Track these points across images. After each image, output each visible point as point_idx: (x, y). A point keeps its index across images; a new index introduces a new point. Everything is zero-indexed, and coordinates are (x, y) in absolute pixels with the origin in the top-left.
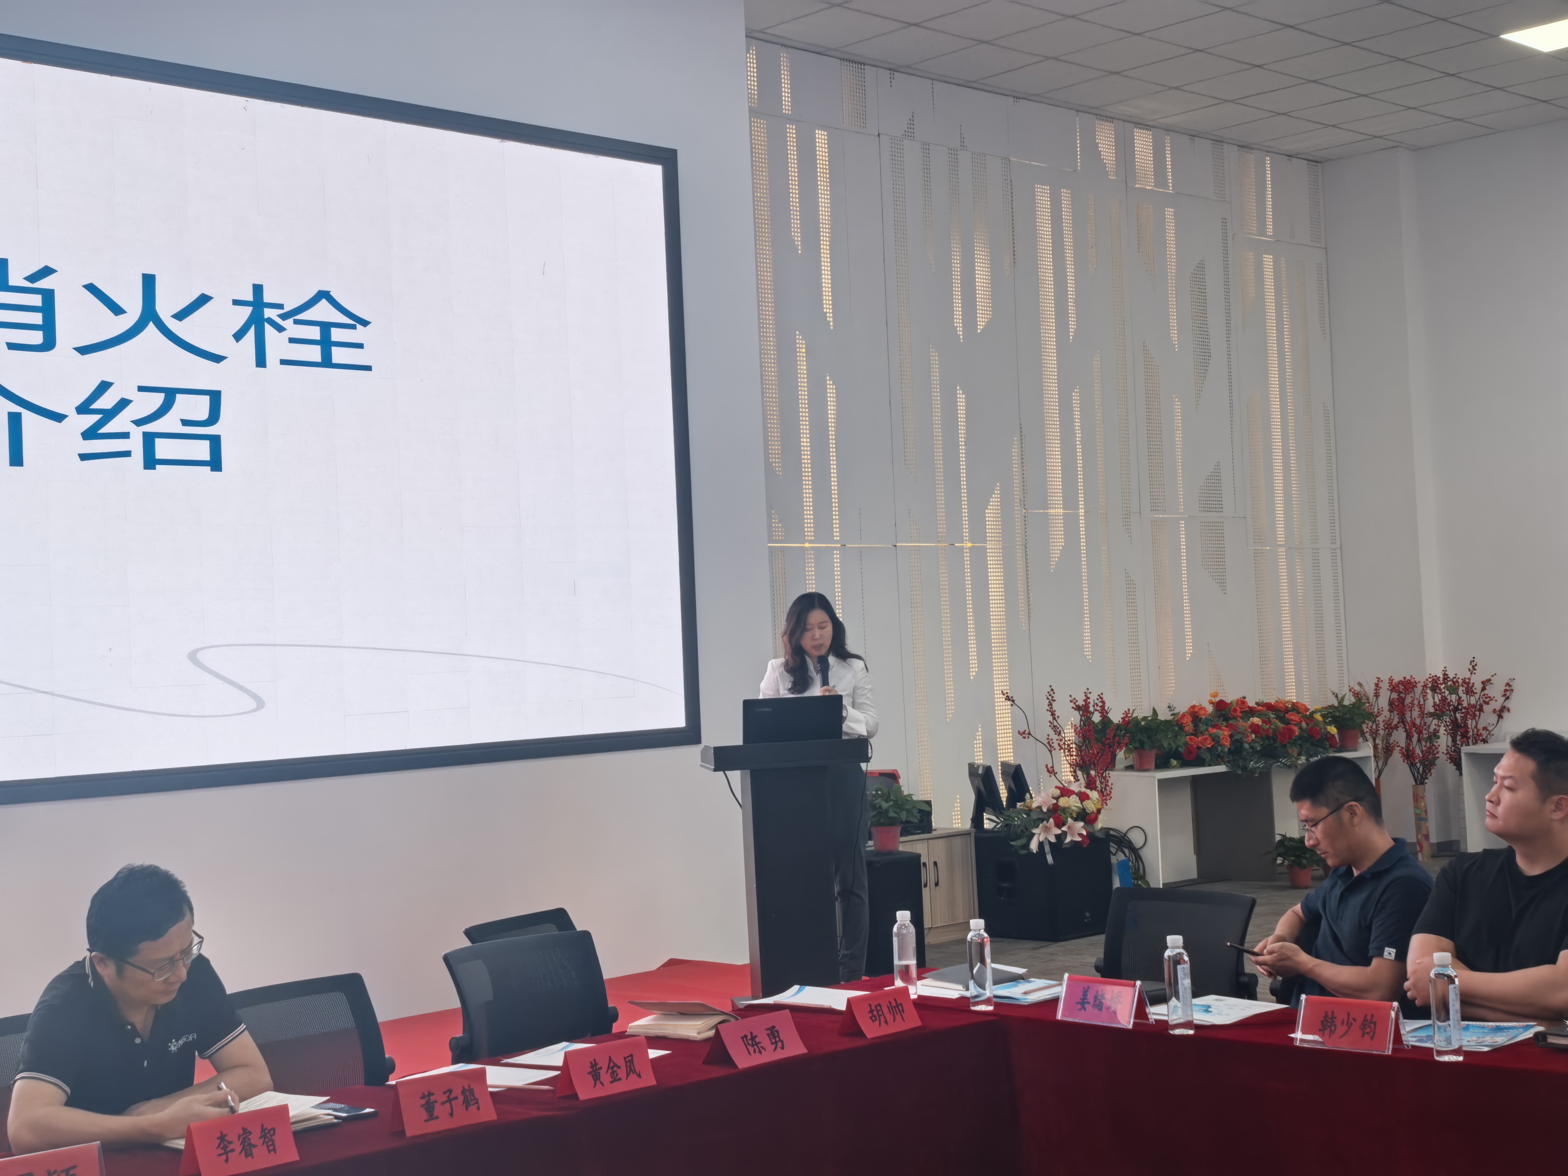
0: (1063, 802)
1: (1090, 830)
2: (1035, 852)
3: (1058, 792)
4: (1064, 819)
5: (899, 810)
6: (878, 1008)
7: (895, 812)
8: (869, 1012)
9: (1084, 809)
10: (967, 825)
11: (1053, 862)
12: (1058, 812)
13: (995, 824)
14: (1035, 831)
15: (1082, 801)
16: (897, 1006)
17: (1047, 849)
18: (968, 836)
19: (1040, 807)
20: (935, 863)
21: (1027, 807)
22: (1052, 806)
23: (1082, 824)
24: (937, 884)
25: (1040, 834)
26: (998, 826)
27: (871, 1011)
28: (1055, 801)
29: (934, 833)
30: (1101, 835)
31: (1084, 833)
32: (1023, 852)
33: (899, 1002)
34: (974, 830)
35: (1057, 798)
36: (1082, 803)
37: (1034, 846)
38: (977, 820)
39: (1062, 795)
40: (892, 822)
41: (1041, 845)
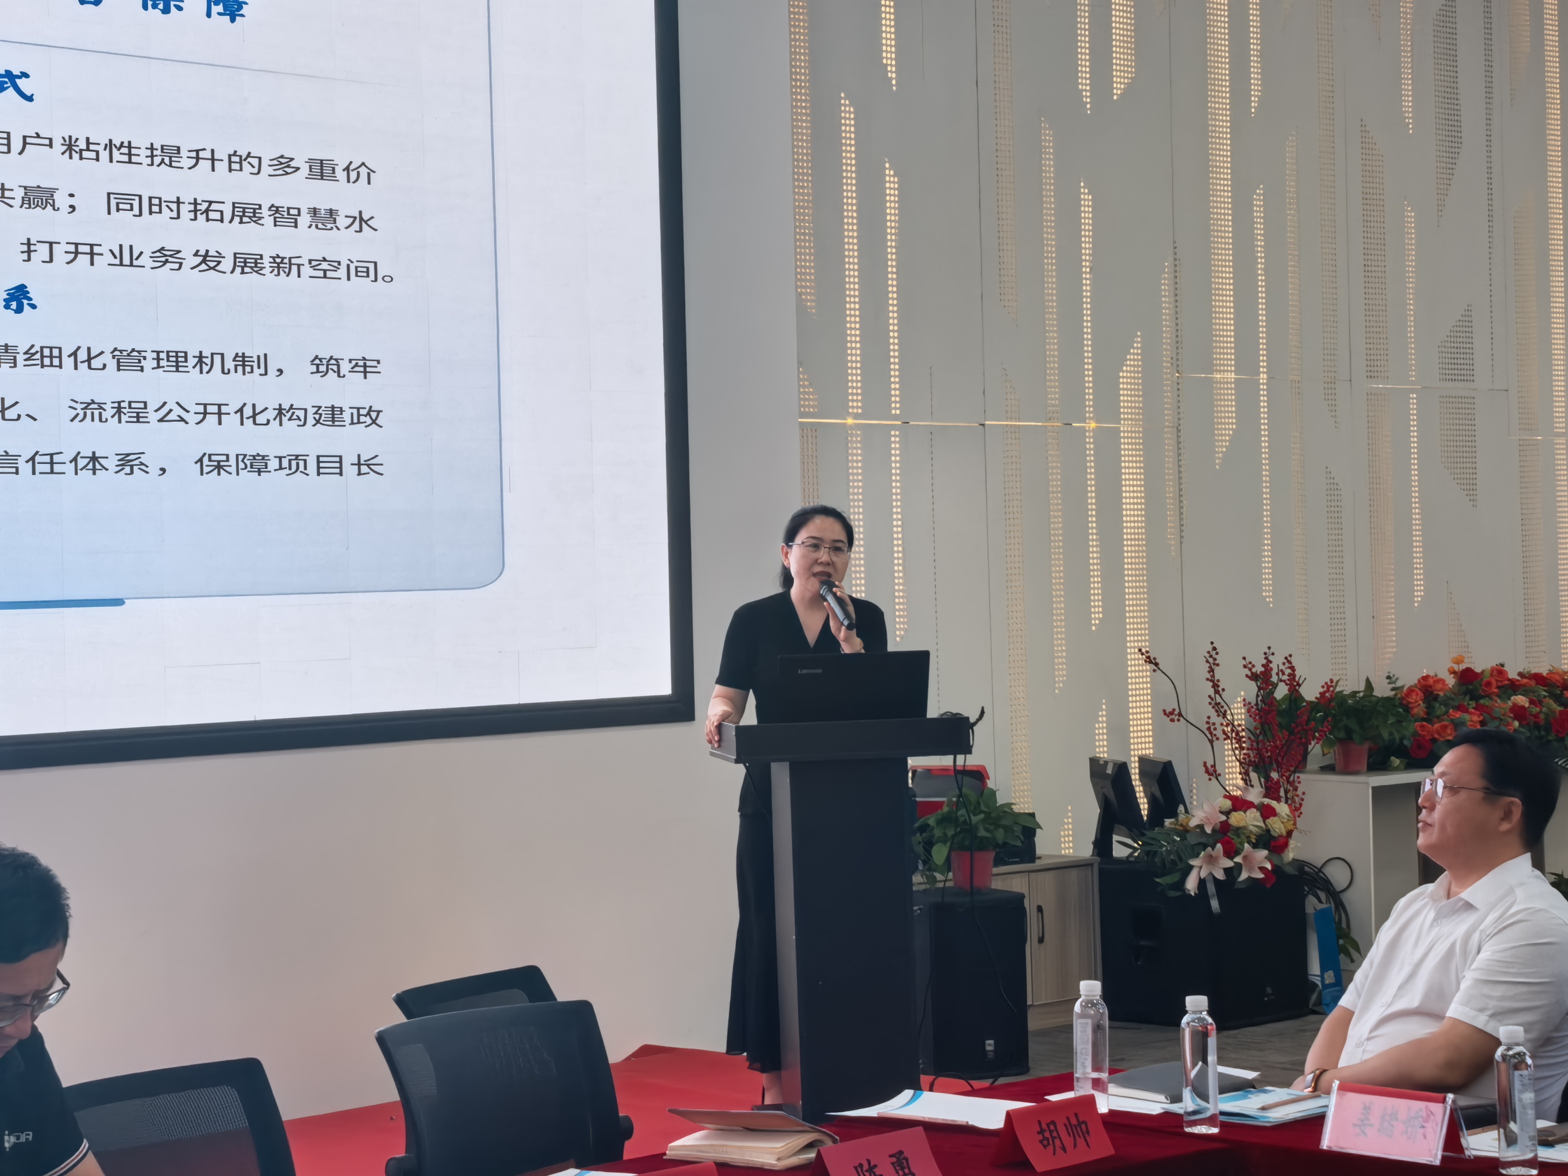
0: (1236, 819)
1: (1277, 861)
2: (1193, 894)
3: (1228, 804)
4: (1239, 846)
5: (992, 827)
6: (1052, 1127)
7: (987, 830)
8: (1039, 1133)
9: (1268, 831)
10: (1086, 851)
11: (1219, 910)
12: (1229, 834)
13: (1130, 851)
14: (1192, 862)
15: (1265, 817)
16: (1080, 1124)
17: (1211, 889)
18: (1090, 868)
19: (1201, 827)
20: (1040, 909)
21: (1181, 825)
22: (1219, 825)
23: (1265, 853)
24: (1041, 940)
25: (1201, 867)
26: (1136, 854)
27: (1041, 1132)
28: (1224, 818)
29: (1038, 863)
30: (1290, 870)
31: (1269, 866)
32: (1173, 894)
33: (1081, 1119)
34: (1098, 859)
35: (1227, 813)
36: (1264, 822)
37: (1191, 885)
38: (1102, 844)
39: (1235, 808)
40: (983, 845)
41: (1202, 883)
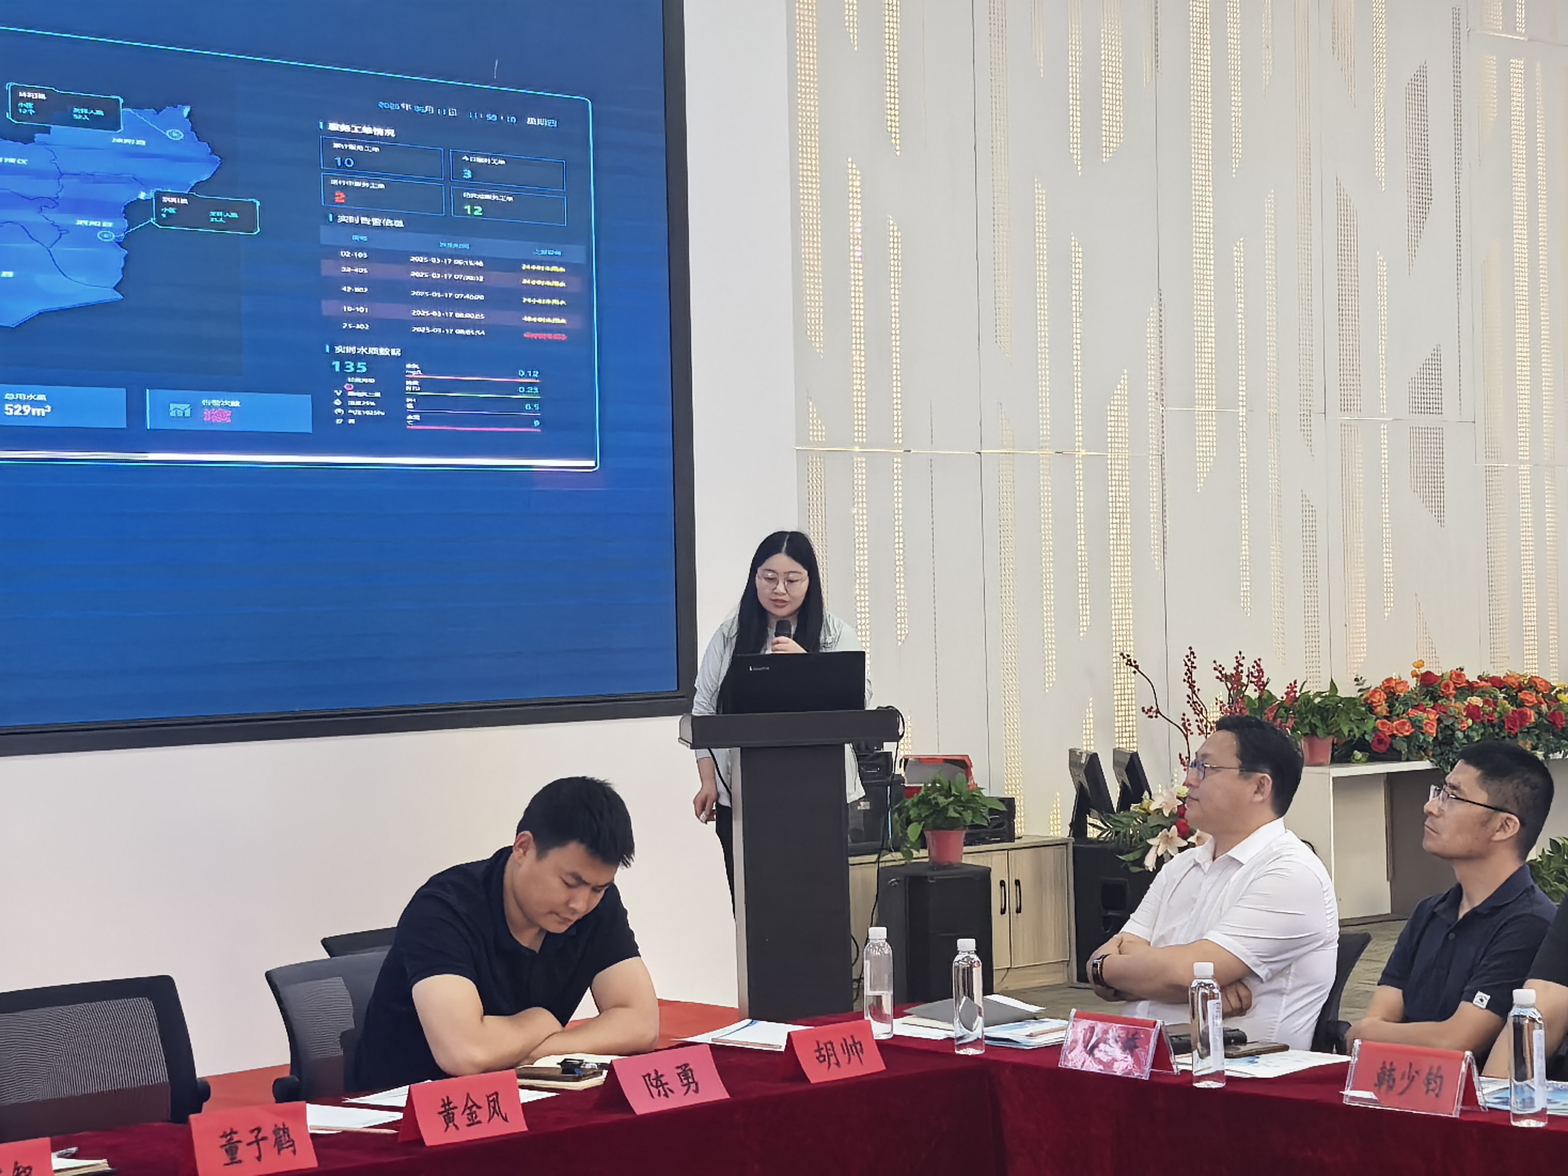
5: (963, 808)
8: (816, 1051)
10: (1065, 832)
13: (1100, 832)
14: (1151, 841)
16: (855, 1046)
18: (1065, 846)
19: (1159, 811)
20: (1017, 883)
21: (1144, 809)
22: (1176, 809)
24: (1019, 911)
25: (1158, 846)
26: (1104, 835)
27: (819, 1050)
29: (1018, 842)
32: (1135, 869)
33: (856, 1041)
34: (1074, 839)
37: (1150, 862)
38: (1078, 826)
40: (954, 824)
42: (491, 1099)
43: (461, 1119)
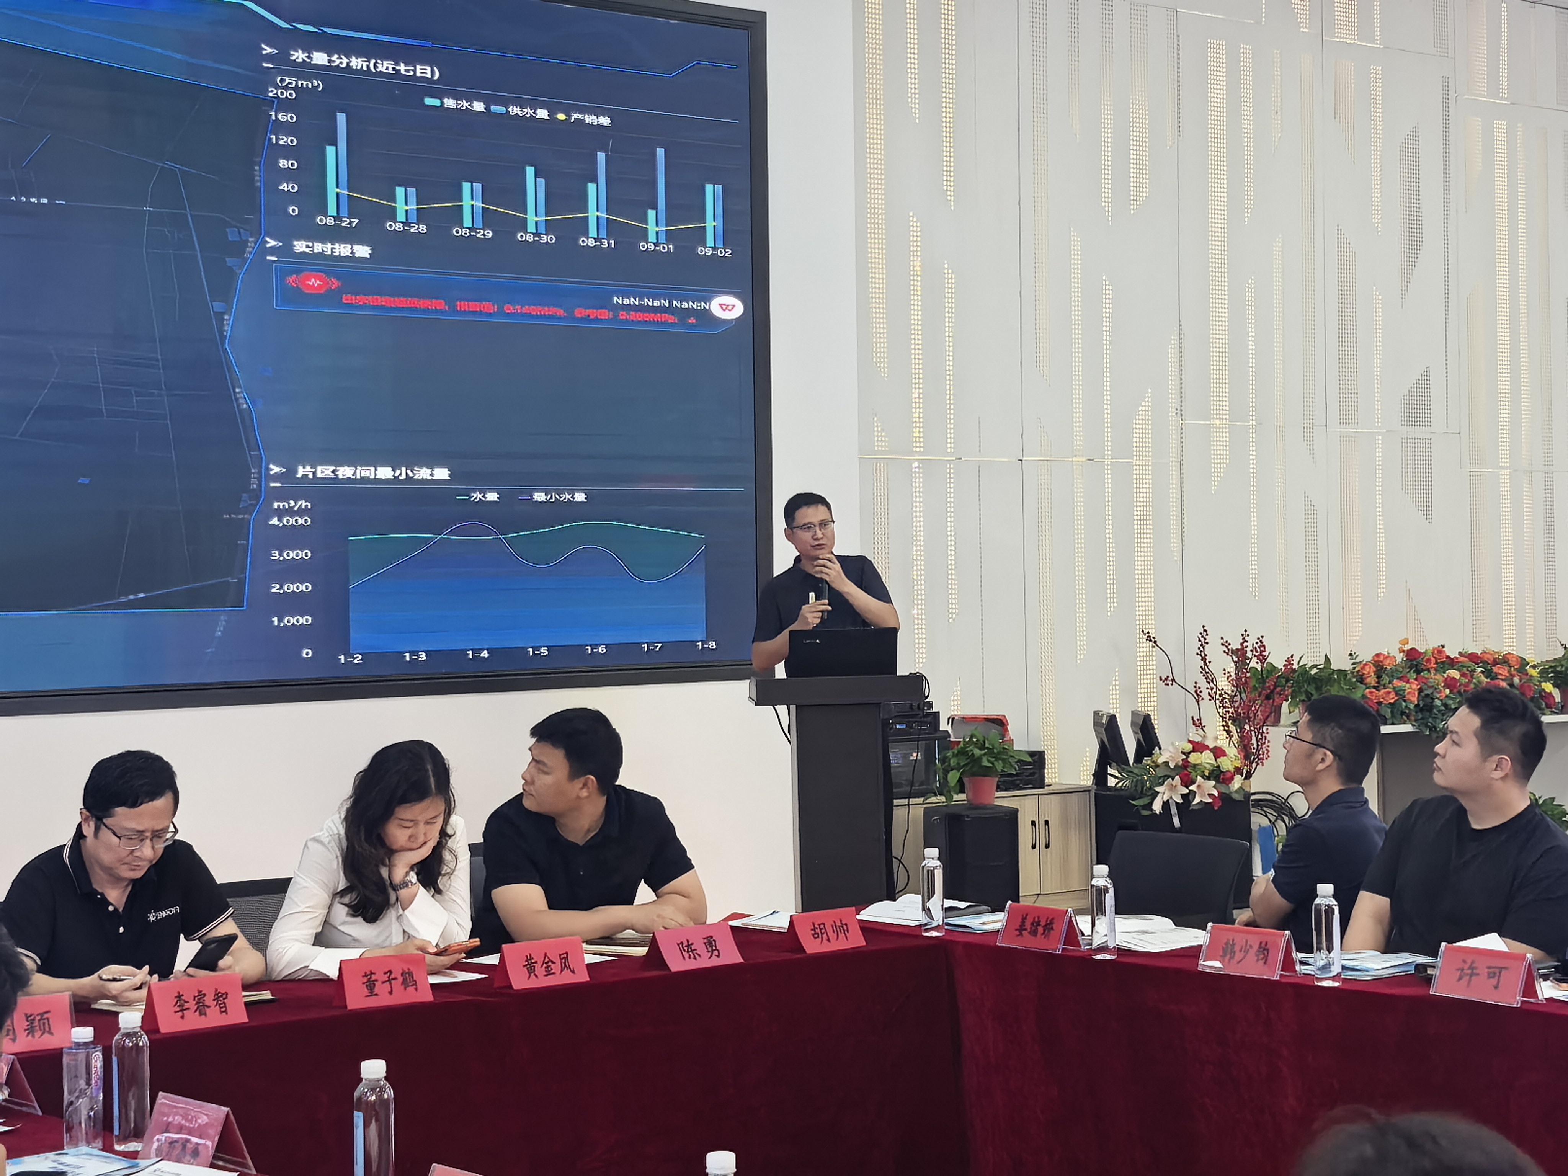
0: (1194, 758)
1: (1223, 789)
2: (1158, 813)
4: (1194, 777)
9: (1218, 767)
14: (1157, 789)
16: (842, 925)
17: (1174, 810)
18: (1088, 793)
19: (1166, 764)
20: (1047, 822)
21: (1153, 762)
22: (1181, 762)
23: (1213, 783)
24: (1047, 846)
25: (1164, 793)
26: (1120, 784)
27: (814, 930)
28: (1184, 757)
29: (1047, 790)
30: (1237, 797)
31: (1216, 794)
32: (1145, 813)
33: (844, 923)
34: (1095, 787)
35: (1187, 754)
36: (1216, 760)
37: (1157, 807)
38: (1100, 776)
39: (1194, 750)
40: (987, 772)
41: (1166, 805)
42: (562, 956)
43: (540, 970)
